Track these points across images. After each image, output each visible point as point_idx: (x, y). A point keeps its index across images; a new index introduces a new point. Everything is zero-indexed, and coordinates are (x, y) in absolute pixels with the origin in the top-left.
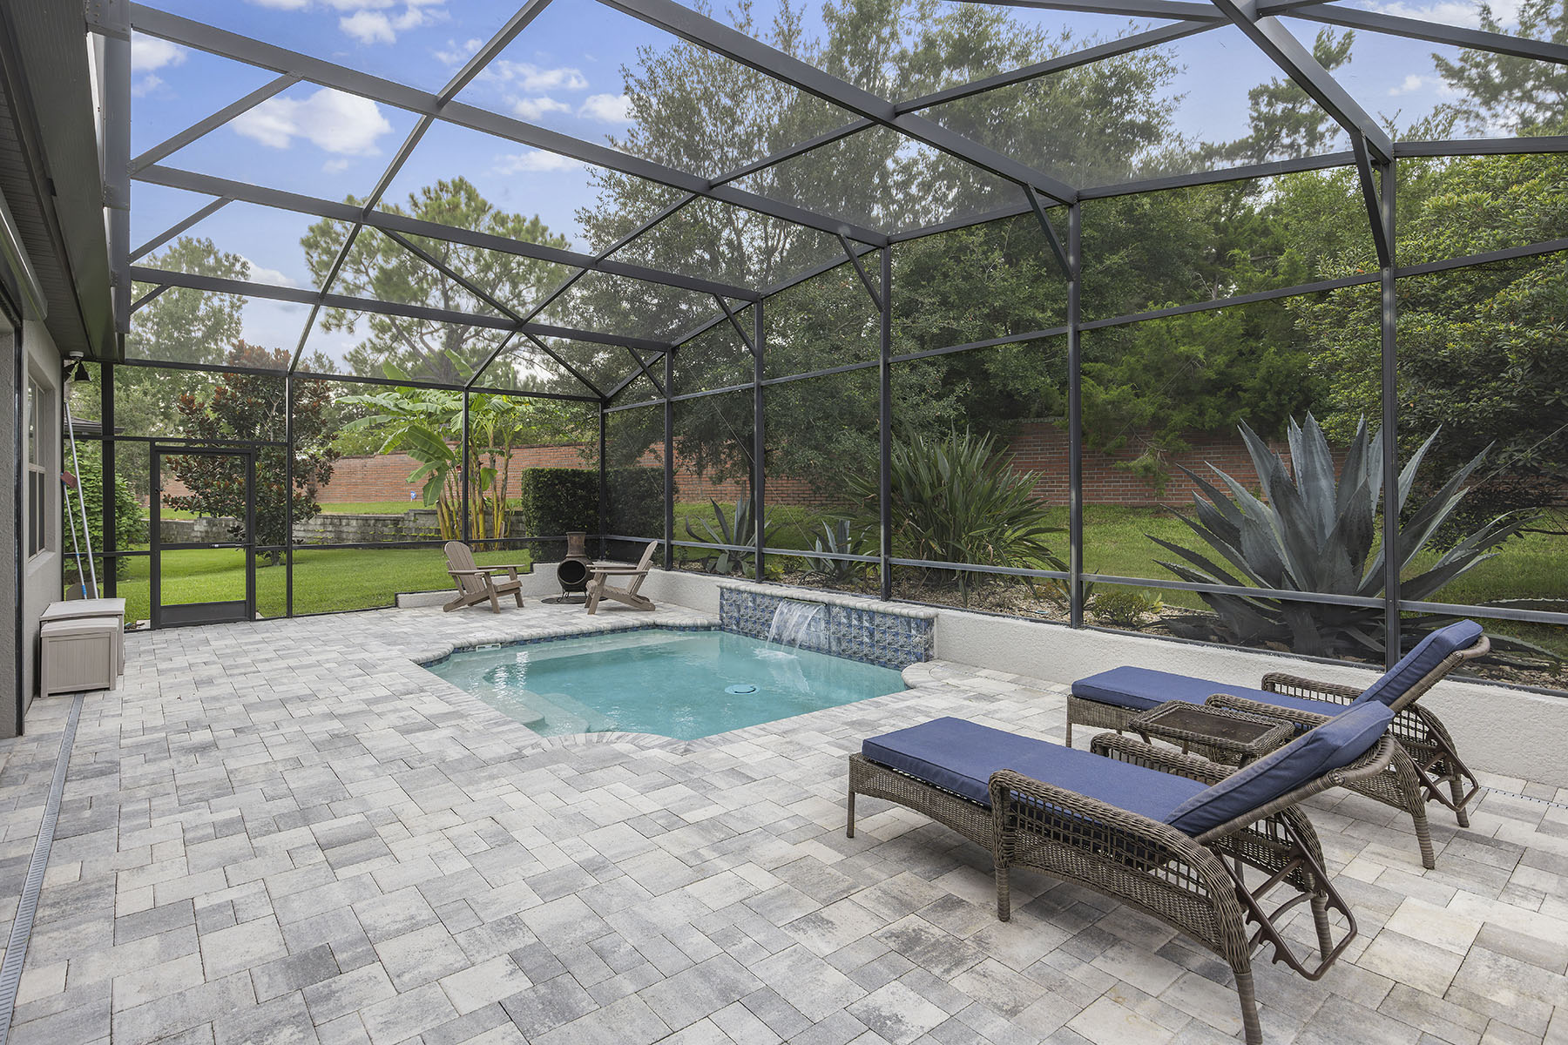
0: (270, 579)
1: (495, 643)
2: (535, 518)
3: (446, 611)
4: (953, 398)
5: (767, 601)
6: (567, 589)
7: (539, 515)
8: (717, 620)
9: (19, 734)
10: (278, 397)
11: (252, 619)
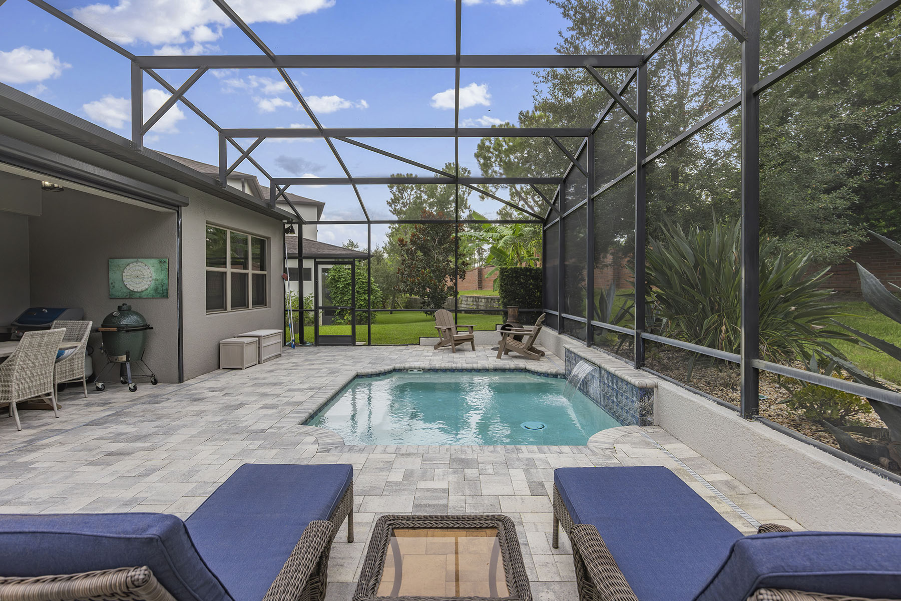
0: (361, 329)
1: (419, 369)
3: (435, 349)
8: (563, 371)
9: (180, 382)
10: (438, 235)
11: (354, 345)
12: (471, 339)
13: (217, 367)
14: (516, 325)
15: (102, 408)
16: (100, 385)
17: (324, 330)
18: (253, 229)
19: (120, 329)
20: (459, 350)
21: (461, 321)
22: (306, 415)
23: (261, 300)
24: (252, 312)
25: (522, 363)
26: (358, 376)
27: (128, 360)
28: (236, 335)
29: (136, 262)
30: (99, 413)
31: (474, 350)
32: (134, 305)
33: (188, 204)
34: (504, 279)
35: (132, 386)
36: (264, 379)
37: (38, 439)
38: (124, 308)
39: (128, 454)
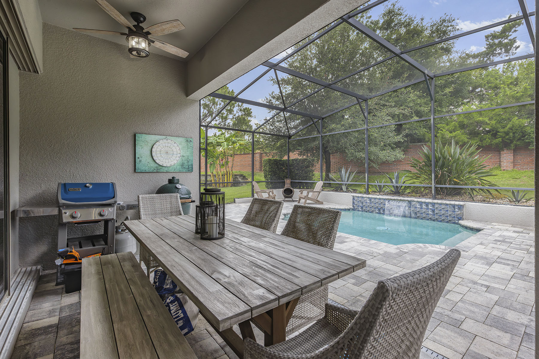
2: (269, 175)
4: (401, 136)
5: (382, 201)
6: (286, 197)
7: (270, 174)
8: (351, 207)
29: (166, 139)
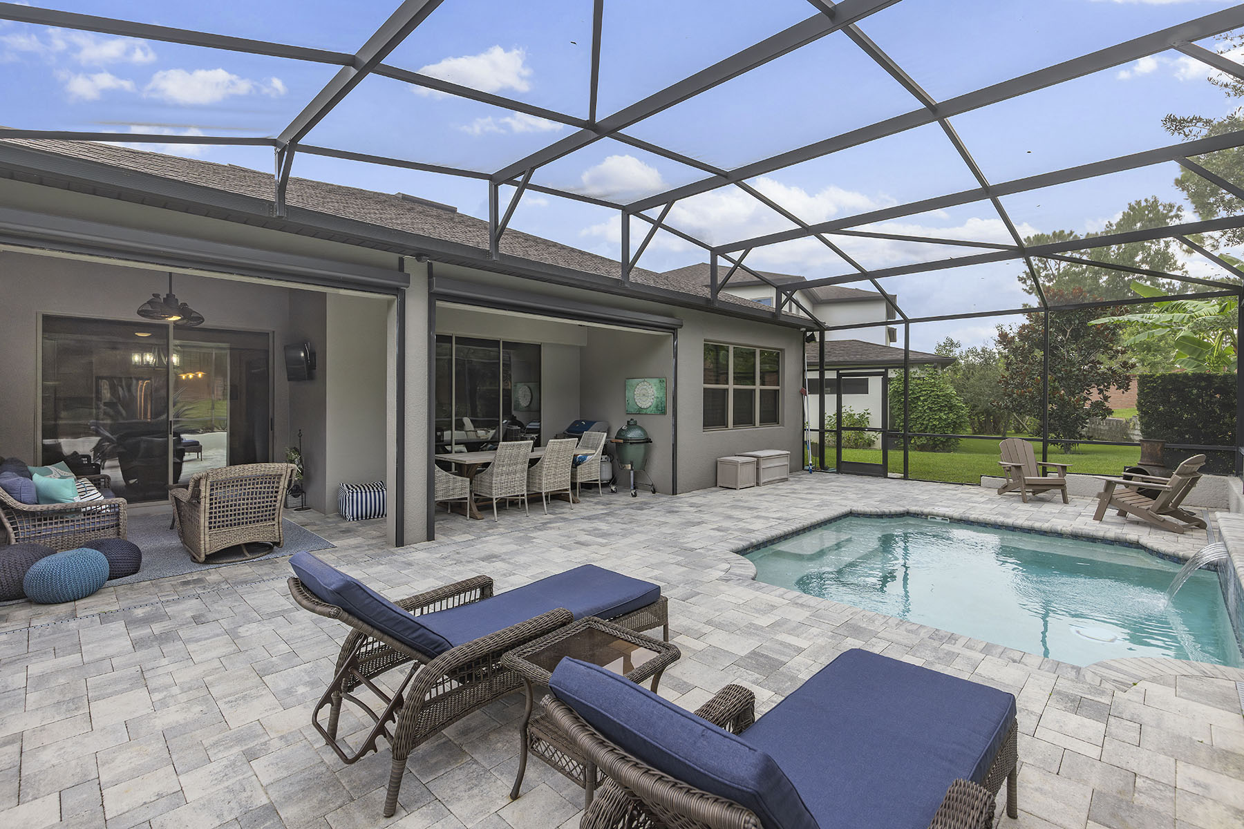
3: (997, 493)
9: (673, 495)
10: (1071, 323)
11: (886, 477)
12: (1061, 486)
13: (714, 485)
14: (1157, 470)
15: (603, 507)
16: (613, 488)
17: (849, 455)
18: (758, 341)
19: (626, 441)
20: (1043, 500)
21: (1054, 456)
22: (745, 544)
23: (771, 415)
24: (760, 430)
25: (1132, 533)
26: (851, 514)
27: (632, 469)
28: (737, 454)
29: (644, 382)
30: (600, 510)
31: (1065, 501)
32: (640, 420)
33: (682, 326)
34: (1147, 394)
35: (633, 492)
36: (746, 502)
37: (550, 523)
38: (632, 423)
39: (587, 545)
